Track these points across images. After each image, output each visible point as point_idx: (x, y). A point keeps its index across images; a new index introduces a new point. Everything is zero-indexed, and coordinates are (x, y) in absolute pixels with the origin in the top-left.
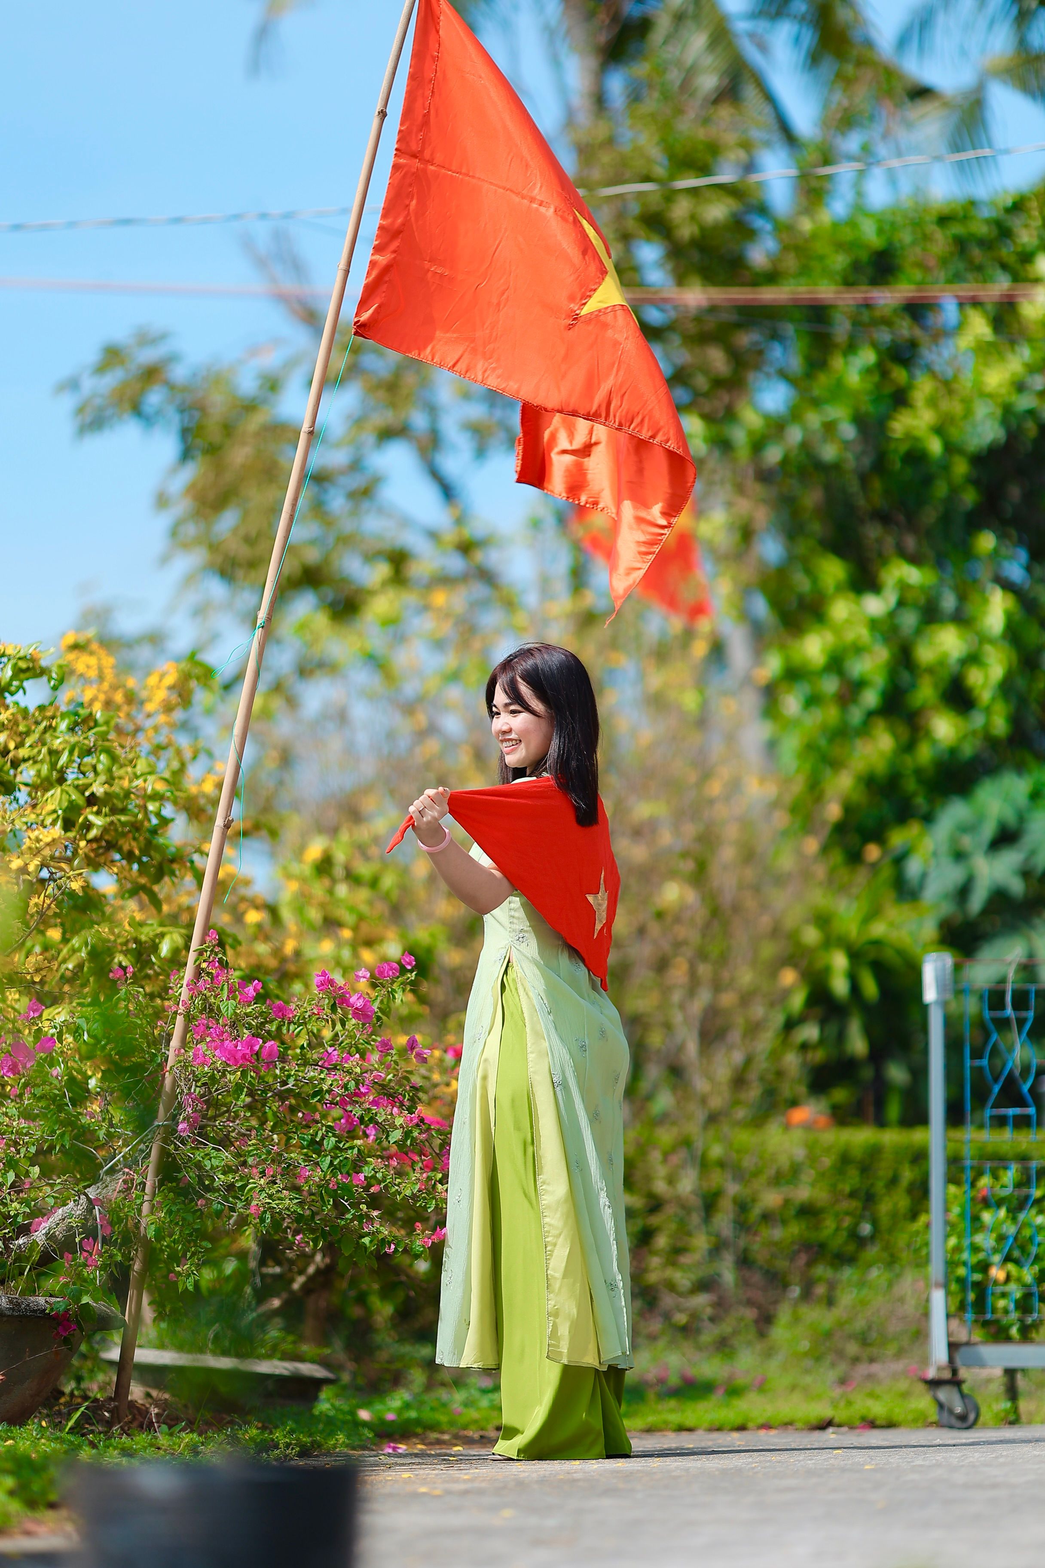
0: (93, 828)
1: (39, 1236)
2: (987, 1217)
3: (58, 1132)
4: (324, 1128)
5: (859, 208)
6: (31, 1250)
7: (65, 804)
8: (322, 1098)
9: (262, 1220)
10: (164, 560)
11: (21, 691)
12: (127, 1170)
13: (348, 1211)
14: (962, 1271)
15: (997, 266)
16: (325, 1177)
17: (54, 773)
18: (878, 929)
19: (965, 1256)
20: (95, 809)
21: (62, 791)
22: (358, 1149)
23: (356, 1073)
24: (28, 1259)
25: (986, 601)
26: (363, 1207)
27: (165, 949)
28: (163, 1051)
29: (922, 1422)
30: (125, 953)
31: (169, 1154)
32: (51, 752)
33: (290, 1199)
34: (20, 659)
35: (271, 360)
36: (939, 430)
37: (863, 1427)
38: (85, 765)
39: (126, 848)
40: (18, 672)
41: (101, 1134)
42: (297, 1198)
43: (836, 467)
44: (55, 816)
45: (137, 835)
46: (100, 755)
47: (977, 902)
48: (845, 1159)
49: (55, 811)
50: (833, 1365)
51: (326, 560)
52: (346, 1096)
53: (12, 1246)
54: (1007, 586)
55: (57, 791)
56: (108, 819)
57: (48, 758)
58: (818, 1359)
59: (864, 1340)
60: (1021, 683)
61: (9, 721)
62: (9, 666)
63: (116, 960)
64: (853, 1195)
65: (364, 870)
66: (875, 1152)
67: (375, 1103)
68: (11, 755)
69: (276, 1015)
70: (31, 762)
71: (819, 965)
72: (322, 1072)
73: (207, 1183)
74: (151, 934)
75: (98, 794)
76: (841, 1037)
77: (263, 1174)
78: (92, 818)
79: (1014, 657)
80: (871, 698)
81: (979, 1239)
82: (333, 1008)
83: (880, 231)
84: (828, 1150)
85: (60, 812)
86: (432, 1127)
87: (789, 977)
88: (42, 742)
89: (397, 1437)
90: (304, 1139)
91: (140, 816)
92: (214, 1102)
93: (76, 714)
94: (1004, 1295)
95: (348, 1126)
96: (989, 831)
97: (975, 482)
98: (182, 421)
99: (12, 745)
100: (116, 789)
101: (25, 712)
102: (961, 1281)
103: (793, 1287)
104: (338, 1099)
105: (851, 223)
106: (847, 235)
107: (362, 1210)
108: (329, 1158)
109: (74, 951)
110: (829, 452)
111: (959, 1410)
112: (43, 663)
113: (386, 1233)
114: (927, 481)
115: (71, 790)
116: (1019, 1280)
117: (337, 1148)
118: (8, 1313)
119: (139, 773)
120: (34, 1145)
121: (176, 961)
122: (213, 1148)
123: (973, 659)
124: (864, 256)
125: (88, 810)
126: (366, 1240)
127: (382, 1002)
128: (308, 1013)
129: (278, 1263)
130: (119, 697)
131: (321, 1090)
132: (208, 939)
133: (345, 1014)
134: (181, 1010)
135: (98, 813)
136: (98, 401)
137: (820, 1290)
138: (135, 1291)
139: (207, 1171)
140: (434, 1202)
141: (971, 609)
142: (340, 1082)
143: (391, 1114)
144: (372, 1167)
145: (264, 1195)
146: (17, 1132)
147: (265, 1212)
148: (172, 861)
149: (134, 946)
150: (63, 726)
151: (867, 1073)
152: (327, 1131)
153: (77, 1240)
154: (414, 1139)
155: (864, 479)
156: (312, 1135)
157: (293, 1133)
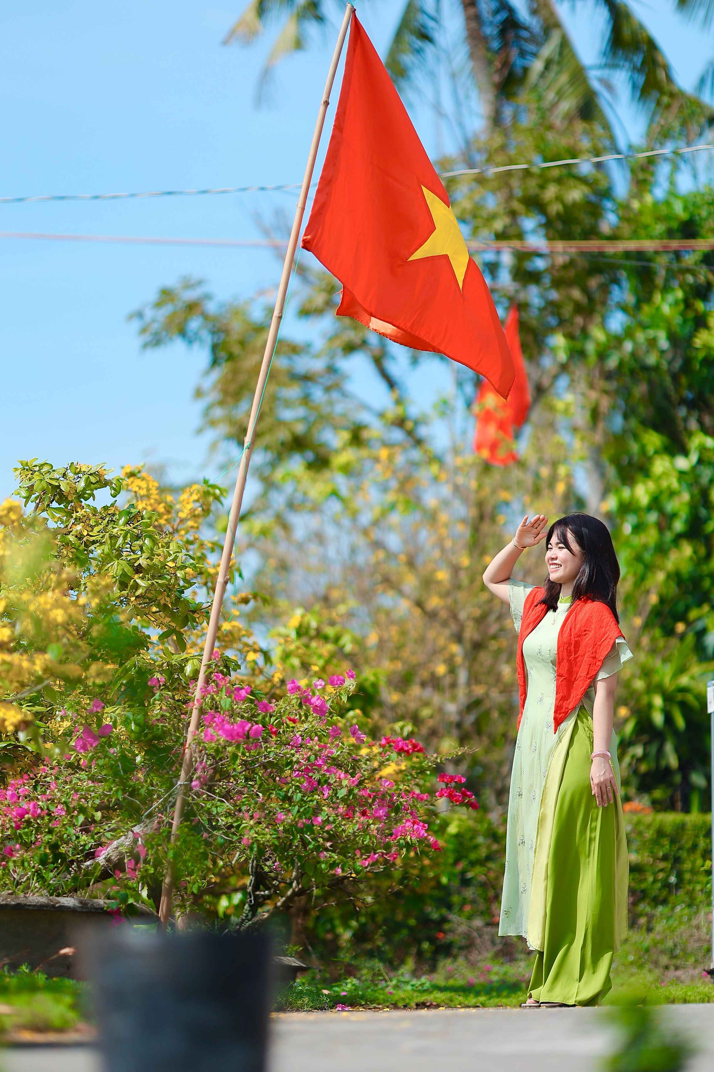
0: (139, 589)
1: (101, 860)
3: (114, 789)
4: (294, 787)
5: (673, 193)
6: (95, 868)
7: (120, 573)
8: (293, 767)
9: (251, 849)
10: (200, 431)
11: (92, 497)
12: (160, 815)
13: (310, 843)
16: (294, 819)
17: (114, 551)
18: (684, 680)
20: (141, 575)
21: (119, 563)
22: (317, 802)
23: (315, 750)
24: (93, 874)
26: (320, 840)
27: (188, 669)
28: (184, 734)
30: (161, 672)
31: (189, 804)
32: (111, 537)
33: (270, 835)
34: (90, 475)
38: (135, 546)
39: (162, 602)
40: (89, 484)
41: (143, 791)
42: (275, 834)
43: (656, 368)
44: (114, 580)
45: (170, 593)
46: (145, 540)
48: (660, 833)
49: (114, 577)
50: (651, 970)
51: (309, 431)
52: (309, 765)
53: (82, 866)
55: (115, 563)
56: (150, 582)
57: (109, 541)
58: (641, 966)
59: (672, 954)
61: (84, 517)
62: (83, 479)
63: (154, 677)
64: (665, 858)
65: (330, 631)
66: (680, 828)
67: (327, 771)
68: (84, 539)
69: (261, 711)
70: (98, 544)
71: (645, 704)
72: (292, 749)
73: (214, 824)
74: (179, 660)
75: (143, 566)
76: (660, 752)
77: (252, 817)
78: (139, 581)
80: (679, 526)
82: (300, 706)
83: (686, 208)
84: (649, 826)
85: (117, 577)
87: (624, 712)
88: (105, 530)
90: (280, 794)
91: (173, 581)
92: (219, 770)
93: (130, 513)
95: (310, 787)
98: (213, 340)
99: (85, 533)
100: (155, 562)
101: (95, 510)
104: (303, 767)
105: (668, 203)
106: (664, 210)
107: (319, 842)
108: (297, 807)
110: (652, 359)
112: (107, 477)
113: (336, 858)
115: (125, 563)
117: (302, 800)
118: (79, 910)
119: (172, 551)
120: (98, 798)
121: (195, 678)
122: (219, 800)
124: (675, 225)
125: (136, 576)
126: (322, 865)
127: (333, 702)
128: (283, 709)
129: (268, 888)
130: (161, 508)
131: (292, 761)
132: (213, 657)
133: (308, 710)
134: (196, 706)
135: (142, 578)
136: (156, 325)
137: (643, 921)
138: (166, 898)
139: (214, 816)
140: (368, 837)
142: (305, 756)
143: (340, 778)
144: (326, 813)
145: (253, 831)
146: (86, 790)
147: (253, 843)
148: (194, 612)
149: (167, 668)
150: (120, 520)
151: (678, 779)
152: (296, 789)
153: (126, 862)
154: (355, 796)
155: (675, 378)
156: (285, 792)
157: (273, 790)
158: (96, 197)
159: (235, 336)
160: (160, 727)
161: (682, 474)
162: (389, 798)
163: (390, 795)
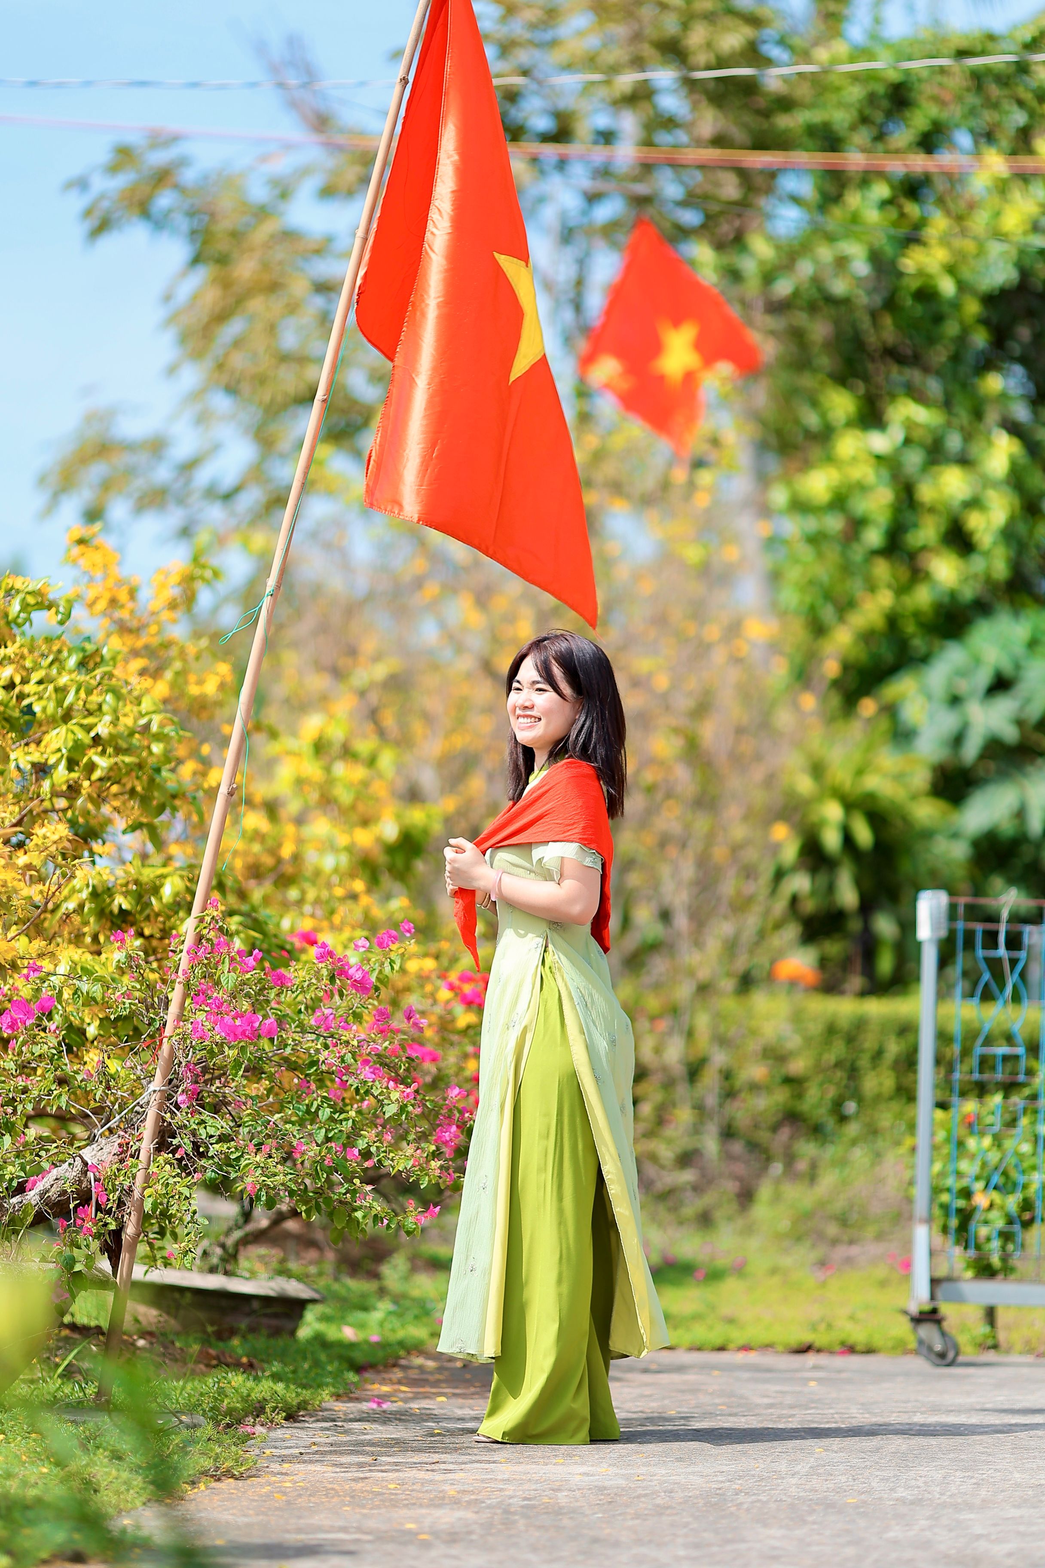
0: (96, 770)
1: (32, 1196)
2: (972, 1143)
3: (55, 1092)
4: (319, 1099)
5: (877, 36)
6: (24, 1208)
7: (70, 744)
8: (319, 1070)
9: (258, 1200)
11: (28, 624)
12: (123, 1134)
13: (342, 1186)
14: (945, 1198)
15: (1013, 102)
16: (320, 1153)
17: (60, 710)
18: (869, 781)
19: (950, 1182)
20: (100, 749)
21: (68, 730)
22: (353, 1121)
23: (353, 1045)
24: (22, 1221)
25: (990, 443)
26: (357, 1181)
27: (167, 892)
28: (162, 1015)
29: (900, 1348)
30: (125, 894)
31: (165, 1121)
32: (57, 690)
33: (285, 1176)
34: (29, 593)
35: (282, 165)
36: (951, 270)
37: (842, 1353)
38: (91, 703)
40: (27, 606)
41: (97, 1096)
42: (291, 1174)
43: (844, 302)
44: (59, 755)
45: (140, 773)
46: (106, 693)
47: (971, 751)
48: (831, 1030)
49: (59, 750)
50: (814, 1246)
52: (342, 1067)
53: (5, 1205)
54: (1014, 429)
55: (63, 729)
56: (112, 760)
57: (54, 696)
58: (799, 1239)
59: (843, 1221)
60: (1022, 528)
61: (16, 655)
62: (18, 600)
63: (116, 903)
64: (838, 1064)
66: (860, 1024)
67: (371, 1075)
68: (16, 689)
69: (275, 983)
70: (37, 698)
71: (813, 818)
72: (318, 1042)
73: (201, 1149)
74: (152, 876)
75: (103, 735)
76: (831, 889)
77: (258, 1148)
78: (97, 759)
79: (1017, 502)
80: (874, 537)
81: (965, 1166)
82: (332, 979)
84: (815, 1019)
85: (64, 751)
86: (427, 1098)
87: (781, 832)
88: (48, 677)
89: (381, 1368)
90: (299, 1109)
91: (144, 756)
93: (83, 650)
94: (986, 1222)
96: (984, 678)
97: (984, 321)
98: (191, 224)
99: (17, 680)
100: (121, 728)
101: (32, 645)
102: (945, 1208)
103: (775, 1164)
104: (334, 1070)
107: (355, 1184)
108: (323, 1130)
109: (73, 891)
110: (839, 287)
111: (938, 1347)
112: (51, 597)
113: (379, 1208)
114: (938, 319)
115: (76, 729)
116: (1002, 1208)
117: (331, 1119)
119: (144, 712)
120: (30, 1102)
122: (210, 1116)
123: (974, 503)
124: (880, 89)
125: (93, 750)
126: (359, 1214)
128: (307, 983)
130: (123, 595)
131: (317, 1062)
133: (343, 985)
134: (181, 977)
135: (103, 753)
136: (106, 204)
137: (802, 1166)
138: (127, 1255)
139: (202, 1139)
141: (975, 450)
142: (337, 1054)
143: (387, 1088)
144: (366, 1140)
145: (259, 1172)
146: (14, 1088)
147: (260, 1189)
148: (174, 797)
149: (134, 887)
150: (72, 661)
151: (855, 925)
152: (322, 1102)
153: (72, 1206)
155: (874, 315)
156: (307, 1105)
157: (289, 1102)
158: (33, 84)
159: (224, 225)
160: (127, 1005)
161: (879, 458)
162: (457, 1115)
163: (459, 1112)
